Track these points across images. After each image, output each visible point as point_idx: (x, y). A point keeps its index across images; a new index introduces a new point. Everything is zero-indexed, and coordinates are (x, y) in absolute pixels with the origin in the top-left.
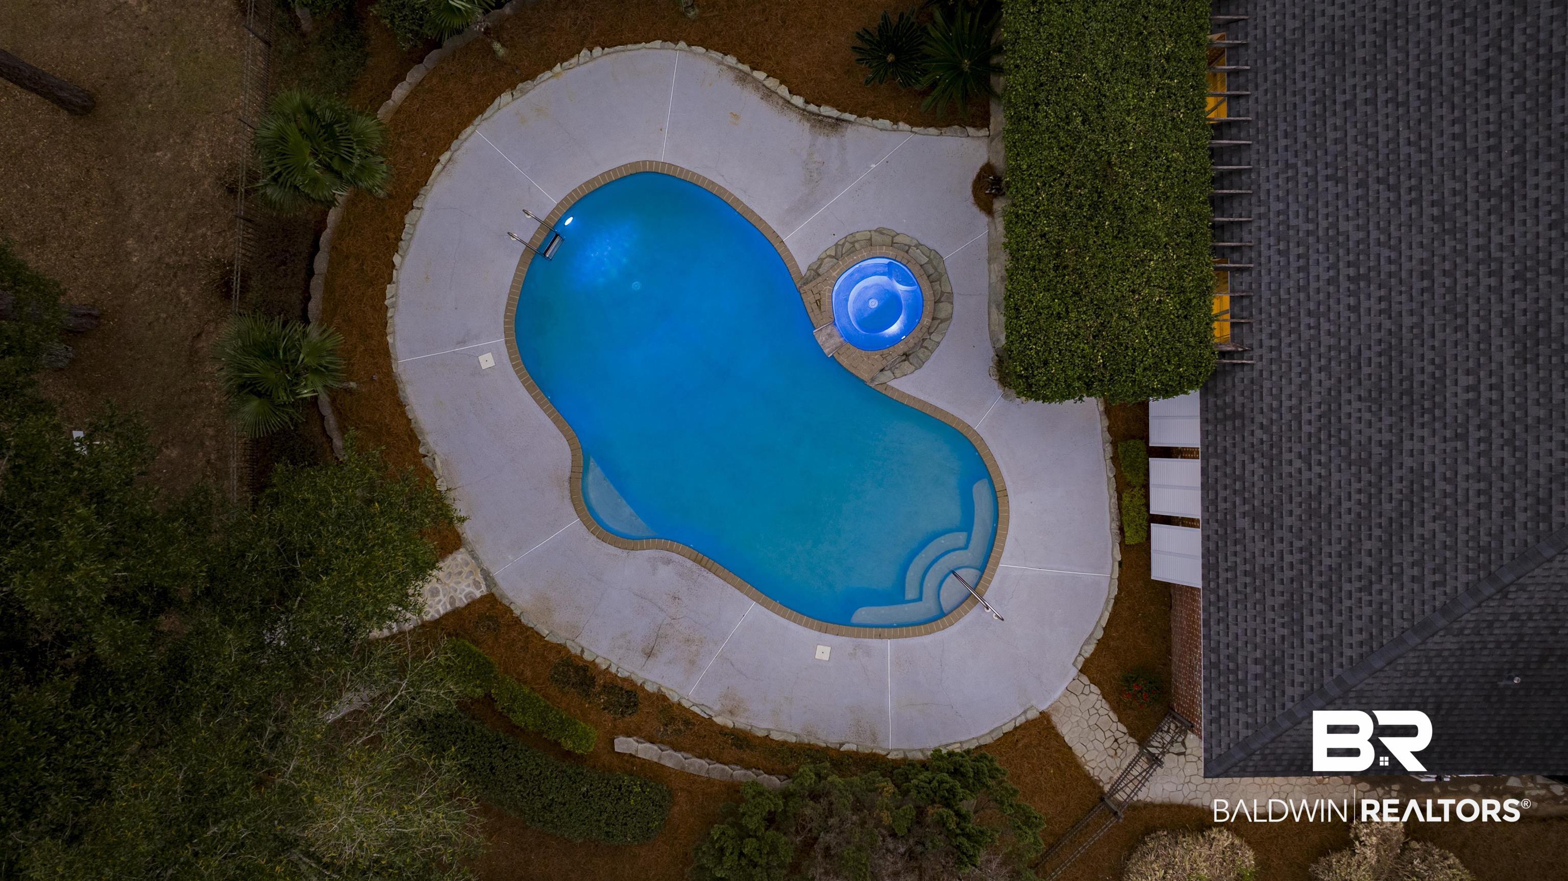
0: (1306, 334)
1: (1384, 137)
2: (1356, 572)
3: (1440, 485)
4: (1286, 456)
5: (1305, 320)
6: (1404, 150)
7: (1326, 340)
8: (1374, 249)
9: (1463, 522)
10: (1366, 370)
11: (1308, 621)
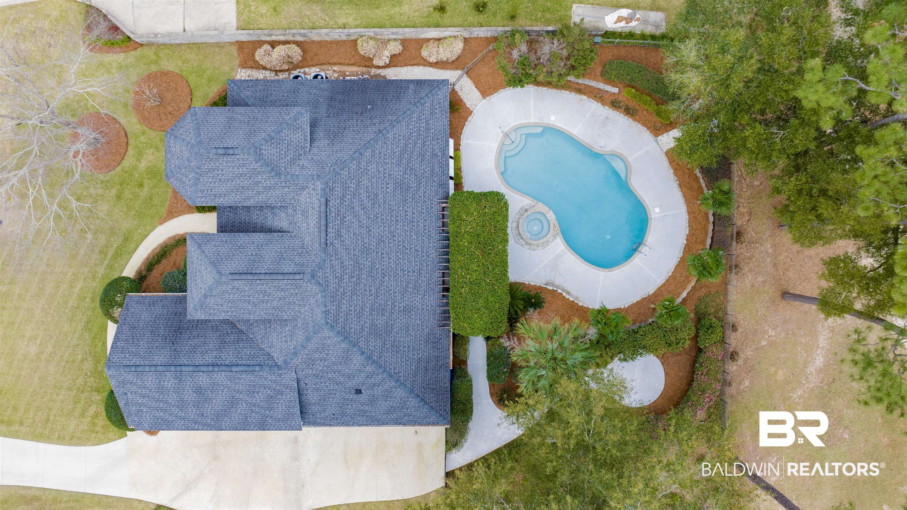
0: (424, 207)
1: (406, 261)
2: (413, 138)
3: (394, 162)
4: (429, 172)
5: (424, 211)
6: (401, 257)
7: (419, 205)
8: (408, 229)
9: (390, 151)
10: (411, 195)
11: (424, 125)
